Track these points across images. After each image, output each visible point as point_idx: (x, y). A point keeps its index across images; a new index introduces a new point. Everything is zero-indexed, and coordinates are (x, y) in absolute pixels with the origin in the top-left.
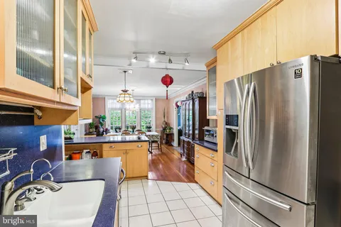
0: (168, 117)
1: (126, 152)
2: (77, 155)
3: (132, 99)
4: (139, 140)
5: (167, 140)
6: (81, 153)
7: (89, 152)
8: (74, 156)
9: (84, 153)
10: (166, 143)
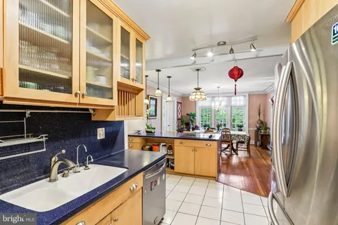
0: (264, 116)
1: (195, 150)
2: (156, 147)
3: (203, 97)
4: (210, 139)
5: (262, 142)
6: (159, 145)
7: (165, 145)
8: (154, 147)
9: (161, 146)
10: (261, 146)
